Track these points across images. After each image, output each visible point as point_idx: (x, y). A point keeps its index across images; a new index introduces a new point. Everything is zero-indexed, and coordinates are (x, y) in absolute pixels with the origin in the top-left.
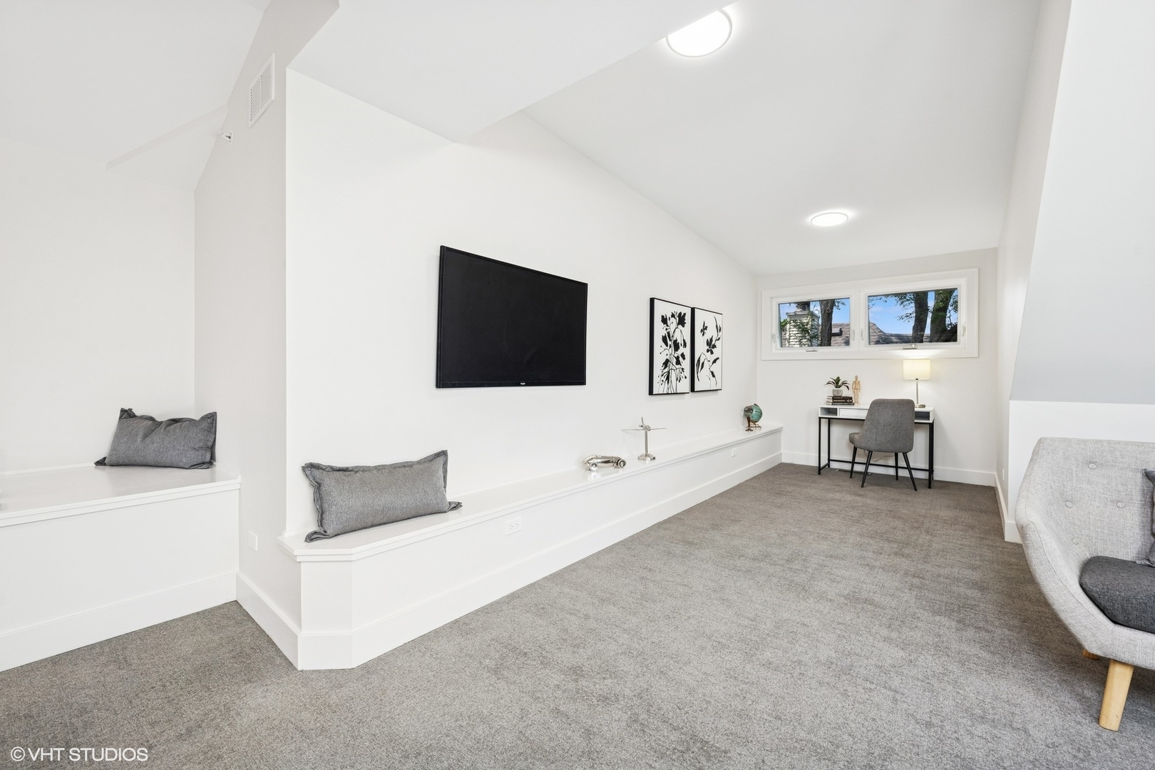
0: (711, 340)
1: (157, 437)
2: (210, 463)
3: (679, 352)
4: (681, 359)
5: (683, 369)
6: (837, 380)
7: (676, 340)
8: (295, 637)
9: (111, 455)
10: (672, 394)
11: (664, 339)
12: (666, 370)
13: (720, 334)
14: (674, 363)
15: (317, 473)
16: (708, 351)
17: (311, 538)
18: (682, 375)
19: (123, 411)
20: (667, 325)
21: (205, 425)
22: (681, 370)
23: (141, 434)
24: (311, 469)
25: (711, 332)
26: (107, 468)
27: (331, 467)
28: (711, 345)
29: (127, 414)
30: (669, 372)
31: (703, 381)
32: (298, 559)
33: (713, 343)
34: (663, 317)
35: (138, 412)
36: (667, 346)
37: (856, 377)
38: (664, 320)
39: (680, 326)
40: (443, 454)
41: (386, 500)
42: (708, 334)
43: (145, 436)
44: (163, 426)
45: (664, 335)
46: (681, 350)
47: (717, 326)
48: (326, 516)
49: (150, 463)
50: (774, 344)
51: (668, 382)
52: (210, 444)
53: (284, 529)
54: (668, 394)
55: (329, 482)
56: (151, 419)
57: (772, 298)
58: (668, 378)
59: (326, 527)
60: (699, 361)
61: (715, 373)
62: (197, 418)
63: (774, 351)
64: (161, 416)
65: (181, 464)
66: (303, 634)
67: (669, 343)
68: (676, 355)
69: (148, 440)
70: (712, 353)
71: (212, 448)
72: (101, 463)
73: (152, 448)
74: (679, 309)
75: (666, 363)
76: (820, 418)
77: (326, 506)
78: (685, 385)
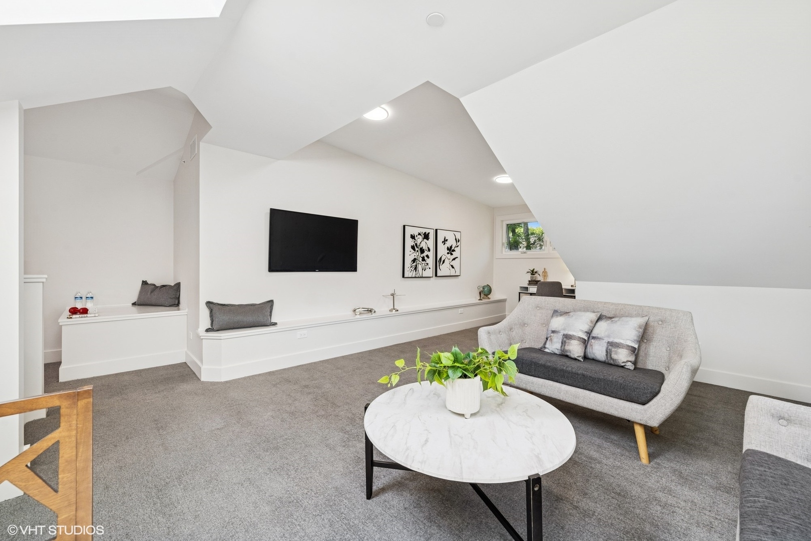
0: (451, 247)
1: (156, 292)
2: (178, 304)
3: (425, 254)
4: (426, 258)
5: (427, 264)
6: (533, 271)
7: (422, 248)
8: (200, 368)
9: (138, 300)
10: (418, 277)
11: (413, 247)
12: (415, 264)
13: (458, 244)
14: (421, 260)
15: (211, 305)
16: (448, 253)
17: (208, 330)
18: (427, 267)
19: (143, 281)
20: (415, 240)
21: (175, 288)
22: (426, 264)
23: (149, 292)
24: (209, 304)
25: (451, 242)
26: (137, 307)
27: (218, 304)
28: (450, 250)
29: (145, 283)
30: (416, 265)
31: (444, 269)
32: (202, 338)
33: (453, 249)
34: (411, 235)
35: (149, 282)
36: (415, 251)
37: (545, 269)
38: (413, 237)
39: (425, 240)
40: (272, 301)
41: (239, 318)
42: (448, 244)
43: (151, 292)
44: (159, 288)
45: (412, 245)
46: (426, 253)
47: (456, 239)
48: (214, 323)
49: (153, 304)
50: (504, 249)
51: (416, 271)
52: (178, 296)
53: (199, 328)
54: (415, 277)
55: (215, 309)
56: (154, 285)
57: (502, 221)
58: (416, 269)
59: (213, 326)
60: (441, 259)
61: (454, 266)
62: (173, 285)
63: (504, 253)
64: (158, 284)
65: (165, 305)
66: (204, 367)
67: (416, 249)
68: (422, 256)
69: (152, 294)
70: (452, 254)
71: (179, 298)
72: (134, 304)
73: (154, 298)
74: (424, 231)
75: (414, 261)
76: (520, 293)
77: (214, 318)
78: (429, 272)
